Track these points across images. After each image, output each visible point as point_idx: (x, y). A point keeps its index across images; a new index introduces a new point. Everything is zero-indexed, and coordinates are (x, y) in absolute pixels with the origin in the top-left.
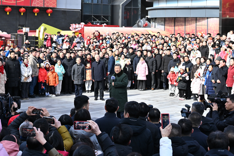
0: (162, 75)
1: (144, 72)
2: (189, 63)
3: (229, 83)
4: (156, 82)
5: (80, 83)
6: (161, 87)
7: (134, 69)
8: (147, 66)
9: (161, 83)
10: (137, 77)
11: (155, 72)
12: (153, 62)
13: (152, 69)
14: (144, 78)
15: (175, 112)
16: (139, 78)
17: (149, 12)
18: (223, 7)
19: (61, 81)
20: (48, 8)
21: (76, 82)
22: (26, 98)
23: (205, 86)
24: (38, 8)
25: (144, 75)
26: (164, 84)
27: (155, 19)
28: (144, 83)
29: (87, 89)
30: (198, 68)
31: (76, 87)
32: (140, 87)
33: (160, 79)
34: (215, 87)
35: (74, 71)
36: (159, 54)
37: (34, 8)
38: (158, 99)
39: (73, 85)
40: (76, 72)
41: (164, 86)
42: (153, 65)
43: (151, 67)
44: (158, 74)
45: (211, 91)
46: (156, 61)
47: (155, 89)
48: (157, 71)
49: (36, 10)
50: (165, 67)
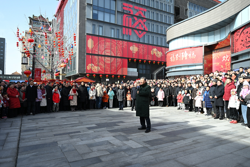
0: (173, 98)
1: (162, 96)
2: (191, 87)
3: (226, 97)
4: (169, 102)
5: (121, 101)
6: (173, 106)
7: (156, 95)
8: (164, 93)
9: (173, 102)
10: (158, 99)
11: (169, 96)
12: (167, 90)
13: (167, 95)
14: (162, 100)
15: (182, 119)
16: (159, 100)
17: (167, 74)
18: (205, 70)
19: (112, 100)
20: (124, 75)
21: (119, 100)
22: (92, 109)
23: (204, 102)
24: (119, 75)
25: (162, 98)
26: (174, 103)
27: (170, 77)
28: (162, 103)
29: (128, 105)
30: (197, 90)
31: (120, 103)
32: (160, 105)
33: (172, 100)
34: (213, 102)
35: (118, 93)
36: (171, 86)
37: (118, 75)
38: (170, 111)
39: (118, 102)
40: (119, 94)
41: (174, 105)
42: (167, 92)
43: (166, 93)
44: (170, 98)
45: (209, 105)
46: (169, 90)
47: (168, 106)
48: (170, 96)
49: (119, 76)
50: (174, 93)
